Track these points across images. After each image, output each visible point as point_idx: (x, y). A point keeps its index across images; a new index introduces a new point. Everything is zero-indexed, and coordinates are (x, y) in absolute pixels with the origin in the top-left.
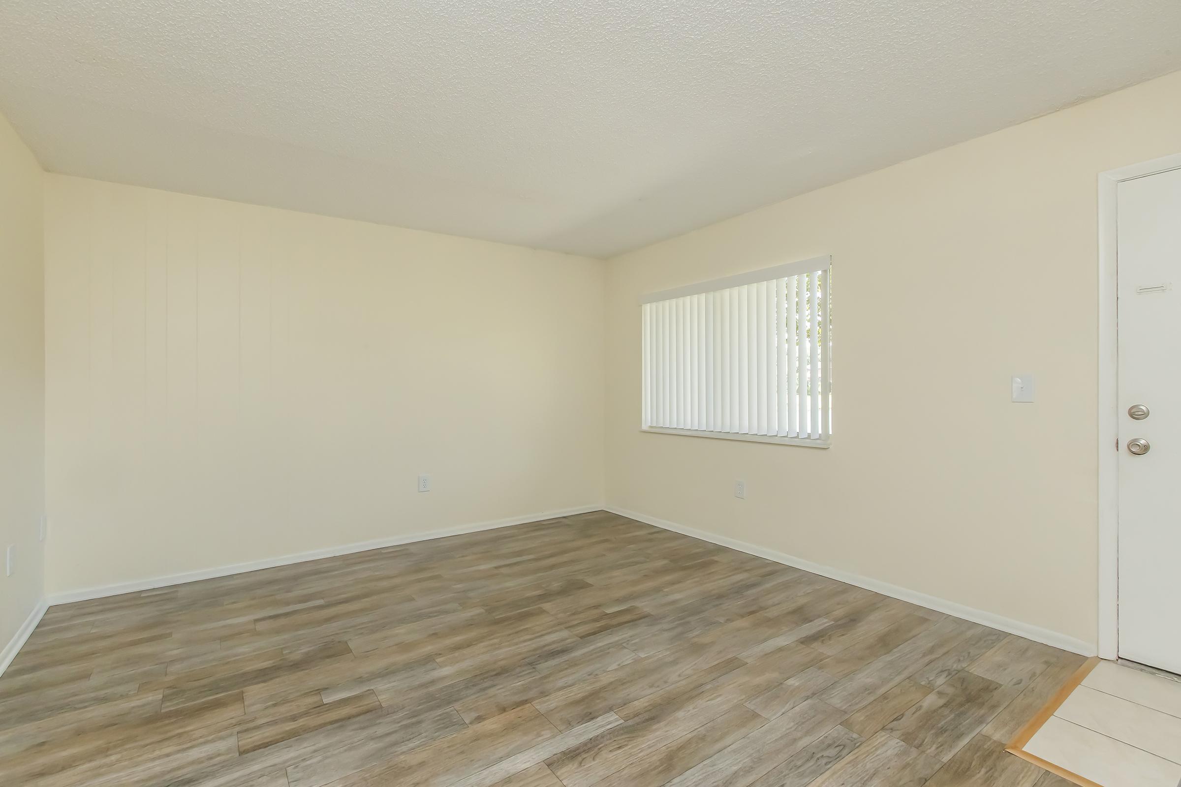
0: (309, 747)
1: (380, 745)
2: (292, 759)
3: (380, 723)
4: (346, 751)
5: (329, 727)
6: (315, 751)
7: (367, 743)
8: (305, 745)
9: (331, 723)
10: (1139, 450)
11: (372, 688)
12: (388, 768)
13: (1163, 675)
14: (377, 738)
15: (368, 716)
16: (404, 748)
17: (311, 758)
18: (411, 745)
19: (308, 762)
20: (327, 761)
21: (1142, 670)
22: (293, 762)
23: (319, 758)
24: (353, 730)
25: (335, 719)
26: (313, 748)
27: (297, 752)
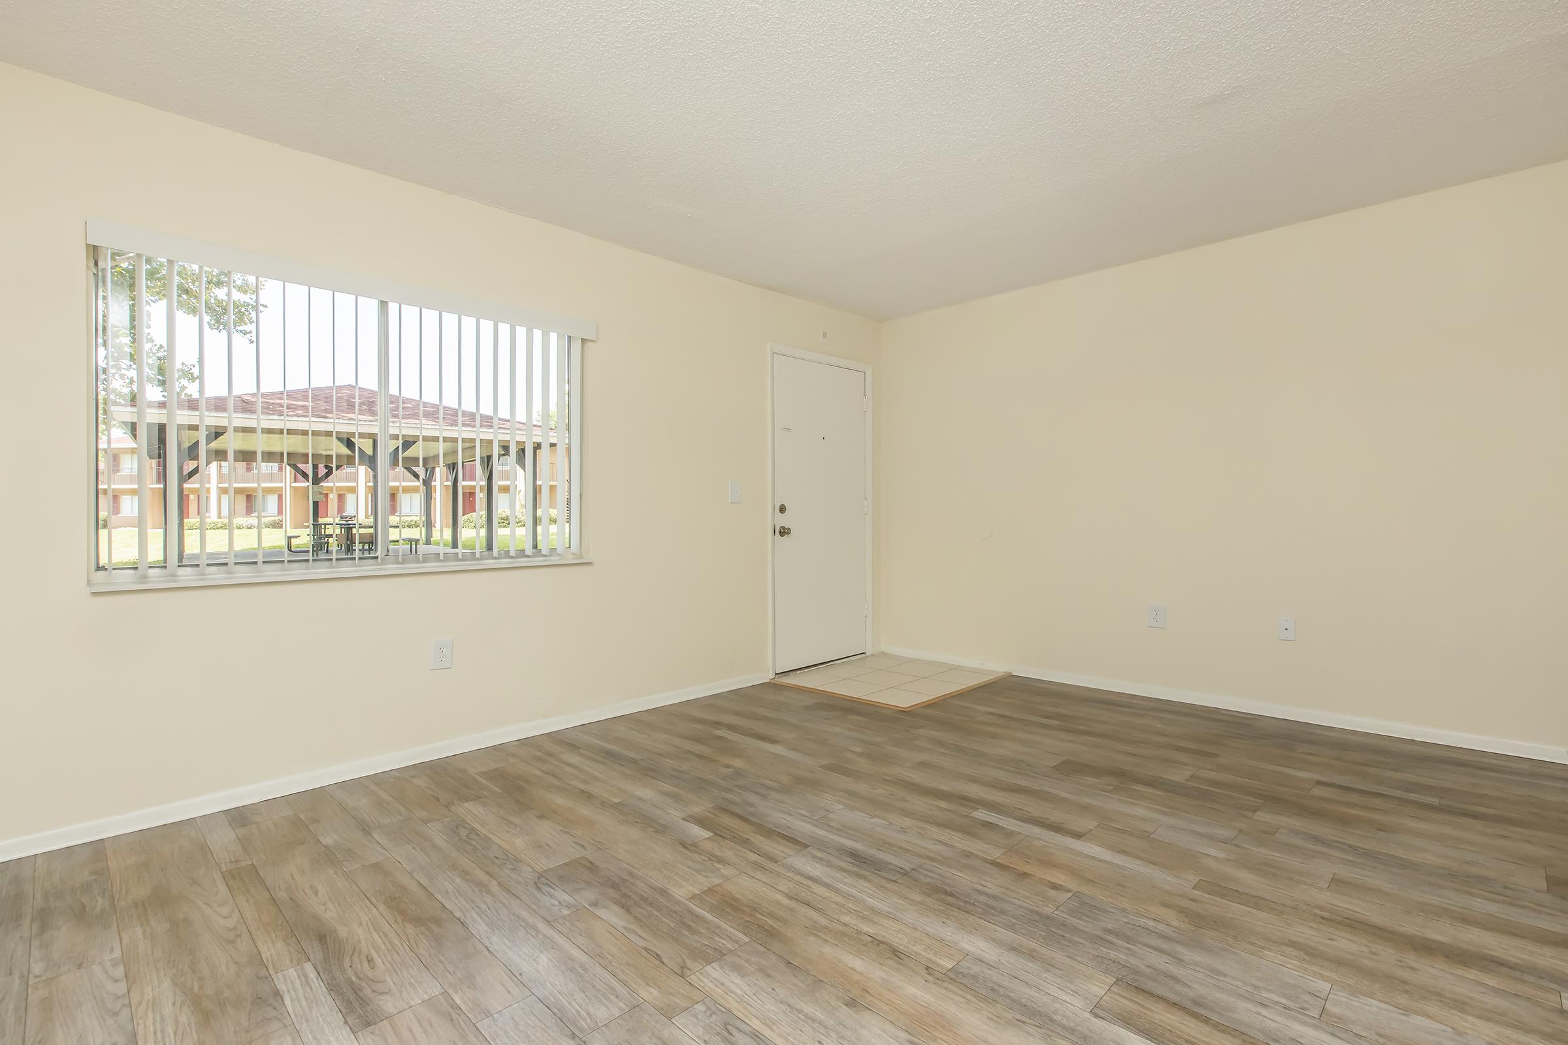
0: (1267, 1017)
1: (1180, 949)
2: (1303, 1023)
3: (1148, 966)
4: (1225, 975)
5: (1215, 1018)
6: (1265, 1006)
7: (1191, 961)
8: (1272, 1024)
9: (1206, 1021)
10: (784, 532)
11: (1088, 1015)
12: (1201, 928)
13: (791, 674)
14: (1174, 957)
15: (1151, 986)
16: (1161, 927)
17: (1277, 1003)
18: (1151, 923)
19: (1284, 1001)
20: (1261, 984)
21: (785, 676)
22: (1303, 1018)
23: (1265, 994)
24: (1189, 987)
25: (1194, 1021)
26: (1264, 1012)
27: (1288, 1024)
